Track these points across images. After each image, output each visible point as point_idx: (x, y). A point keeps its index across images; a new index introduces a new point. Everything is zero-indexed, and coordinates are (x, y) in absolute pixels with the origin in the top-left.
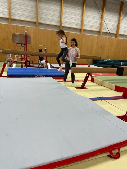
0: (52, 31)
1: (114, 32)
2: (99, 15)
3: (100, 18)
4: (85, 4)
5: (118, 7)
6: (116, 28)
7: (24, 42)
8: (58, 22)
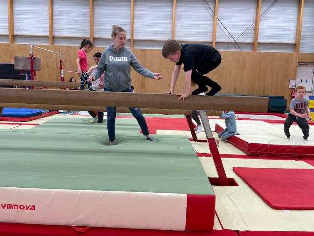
1: (249, 40)
2: (209, 12)
3: (212, 16)
6: (251, 32)
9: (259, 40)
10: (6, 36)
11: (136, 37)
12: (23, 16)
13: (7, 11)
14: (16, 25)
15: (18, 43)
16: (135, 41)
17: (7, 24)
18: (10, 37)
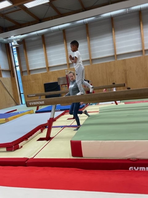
0: (106, 63)
7: (66, 83)
10: (45, 68)
12: (52, 56)
13: (44, 55)
14: (49, 61)
15: (51, 71)
17: (45, 62)
18: (47, 68)
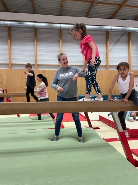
4: (61, 41)
5: (104, 37)
8: (33, 61)
9: (109, 64)
11: (38, 63)
16: (38, 65)
